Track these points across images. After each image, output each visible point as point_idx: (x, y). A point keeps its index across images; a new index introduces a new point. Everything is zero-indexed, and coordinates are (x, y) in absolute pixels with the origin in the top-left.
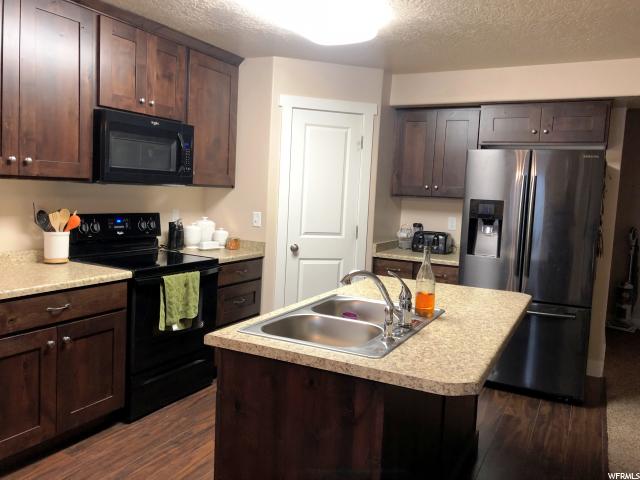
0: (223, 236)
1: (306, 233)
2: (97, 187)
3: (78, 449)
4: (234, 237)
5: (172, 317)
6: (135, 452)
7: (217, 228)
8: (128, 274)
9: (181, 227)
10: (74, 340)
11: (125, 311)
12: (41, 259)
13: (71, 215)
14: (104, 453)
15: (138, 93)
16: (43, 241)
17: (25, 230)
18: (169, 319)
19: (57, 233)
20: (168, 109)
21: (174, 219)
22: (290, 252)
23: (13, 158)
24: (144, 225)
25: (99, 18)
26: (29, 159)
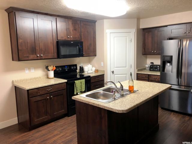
0: (94, 69)
1: (116, 67)
2: (59, 60)
3: (56, 122)
4: (97, 69)
5: (78, 91)
6: (69, 124)
7: (92, 67)
8: (66, 81)
9: (83, 67)
10: (53, 97)
11: (66, 90)
12: (48, 78)
13: (53, 67)
14: (62, 123)
15: (67, 35)
16: (48, 73)
17: (44, 71)
18: (77, 91)
19: (51, 71)
20: (76, 38)
21: (81, 66)
22: (112, 73)
23: (38, 55)
24: (73, 68)
25: (56, 18)
26: (42, 55)
